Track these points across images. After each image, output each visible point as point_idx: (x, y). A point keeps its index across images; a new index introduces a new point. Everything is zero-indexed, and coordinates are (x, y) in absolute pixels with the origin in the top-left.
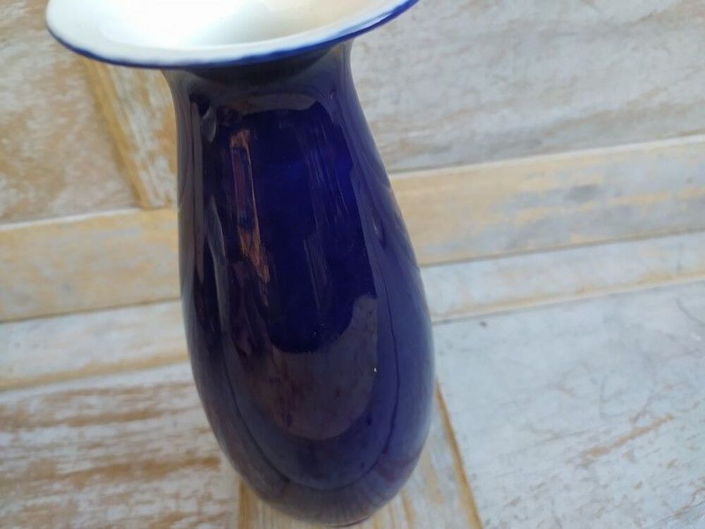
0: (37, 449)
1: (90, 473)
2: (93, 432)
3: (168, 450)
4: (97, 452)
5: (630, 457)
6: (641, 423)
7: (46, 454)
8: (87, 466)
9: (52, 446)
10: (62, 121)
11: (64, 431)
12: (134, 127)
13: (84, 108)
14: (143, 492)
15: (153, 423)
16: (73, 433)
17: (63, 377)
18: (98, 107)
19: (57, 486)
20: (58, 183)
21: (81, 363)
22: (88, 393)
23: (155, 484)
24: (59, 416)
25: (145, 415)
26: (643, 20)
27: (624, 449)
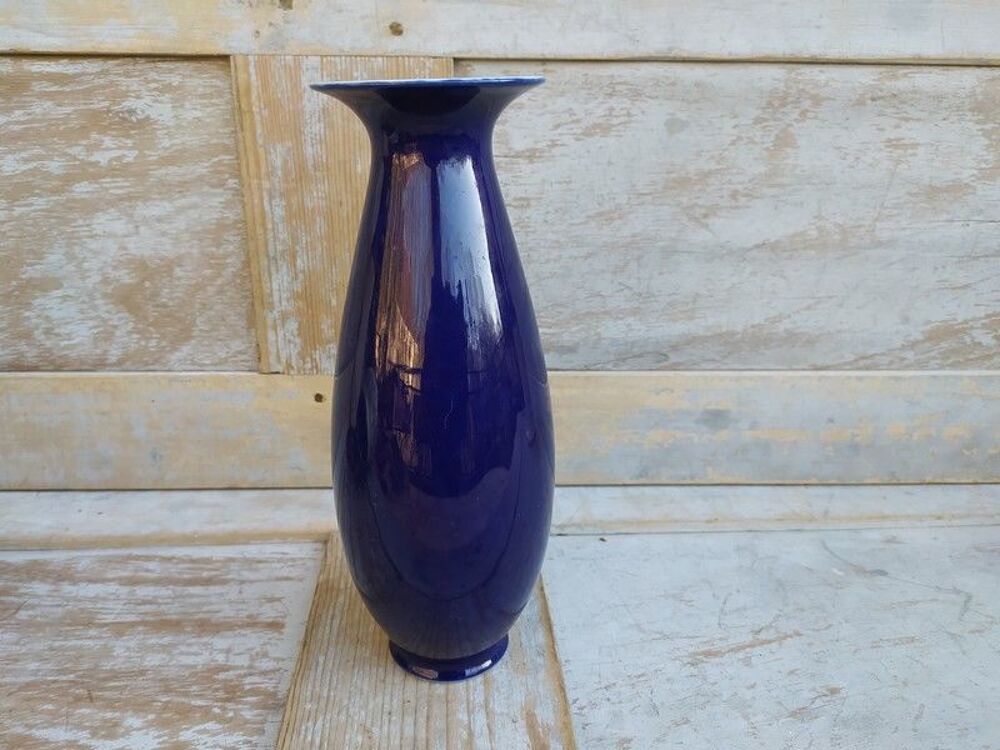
0: (77, 599)
1: (133, 624)
2: (143, 592)
3: (227, 612)
4: (147, 608)
5: (747, 662)
6: (763, 636)
7: (89, 606)
8: (132, 618)
9: (95, 599)
10: (208, 272)
11: (112, 588)
13: (234, 263)
14: (189, 645)
15: (214, 589)
16: (124, 590)
17: (125, 542)
18: (247, 264)
19: (92, 632)
20: (185, 335)
21: (146, 530)
22: (148, 558)
23: (205, 639)
24: (110, 576)
25: (208, 582)
26: (757, 247)
27: (741, 655)
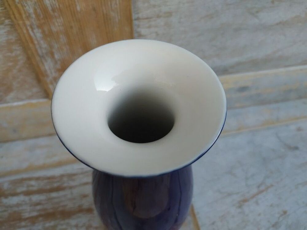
0: (11, 207)
1: (37, 217)
2: (36, 198)
3: (70, 205)
4: (39, 207)
5: (257, 203)
6: (262, 188)
7: (16, 209)
8: (35, 214)
9: (18, 205)
10: (11, 64)
11: (22, 198)
12: (47, 68)
13: (22, 59)
14: (62, 225)
15: (61, 193)
16: (27, 198)
17: (17, 172)
18: (29, 58)
19: (23, 224)
21: (25, 165)
22: (30, 179)
23: (67, 221)
24: (19, 190)
25: (58, 189)
26: (277, 24)
27: (255, 200)
